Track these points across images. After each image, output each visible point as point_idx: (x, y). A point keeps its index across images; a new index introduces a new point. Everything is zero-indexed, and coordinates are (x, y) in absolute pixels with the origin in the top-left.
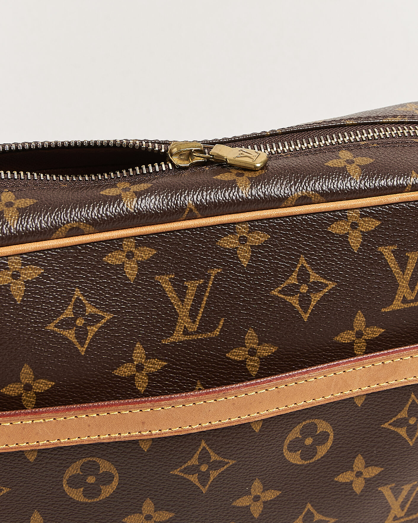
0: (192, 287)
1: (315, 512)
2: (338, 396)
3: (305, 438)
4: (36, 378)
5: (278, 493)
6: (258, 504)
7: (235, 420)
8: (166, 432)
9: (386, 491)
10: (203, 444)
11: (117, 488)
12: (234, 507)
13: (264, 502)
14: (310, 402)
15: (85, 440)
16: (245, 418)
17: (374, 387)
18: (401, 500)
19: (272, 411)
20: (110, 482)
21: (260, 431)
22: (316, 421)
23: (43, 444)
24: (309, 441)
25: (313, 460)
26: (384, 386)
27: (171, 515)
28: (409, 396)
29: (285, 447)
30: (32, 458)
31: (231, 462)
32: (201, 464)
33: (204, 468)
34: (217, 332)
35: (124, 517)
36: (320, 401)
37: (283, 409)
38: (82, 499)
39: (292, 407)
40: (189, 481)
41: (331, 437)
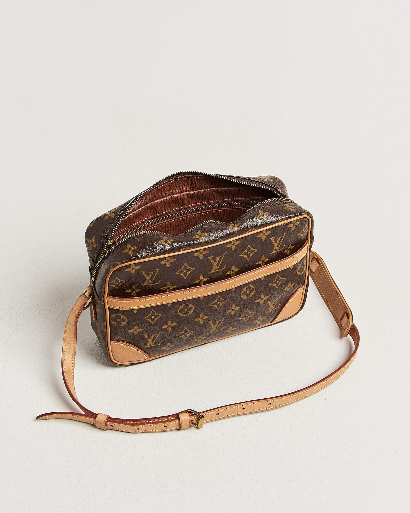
0: (218, 258)
1: (249, 311)
2: (257, 278)
3: (247, 291)
4: (171, 285)
5: (239, 308)
6: (233, 311)
7: (228, 288)
8: (208, 294)
9: (269, 302)
10: (219, 296)
11: (193, 311)
12: (226, 313)
13: (235, 311)
14: (249, 281)
15: (185, 299)
16: (231, 288)
17: (267, 274)
18: (273, 304)
19: (238, 285)
20: (191, 310)
21: (235, 290)
22: (250, 286)
23: (173, 301)
24: (248, 292)
25: (250, 297)
26: (270, 273)
27: (208, 317)
28: (277, 275)
29: (242, 294)
30: (169, 306)
31: (226, 300)
32: (218, 302)
33: (218, 303)
34: (224, 268)
35: (194, 319)
36: (252, 280)
37: (241, 284)
38: (183, 315)
39: (244, 283)
40: (214, 307)
41: (255, 290)
